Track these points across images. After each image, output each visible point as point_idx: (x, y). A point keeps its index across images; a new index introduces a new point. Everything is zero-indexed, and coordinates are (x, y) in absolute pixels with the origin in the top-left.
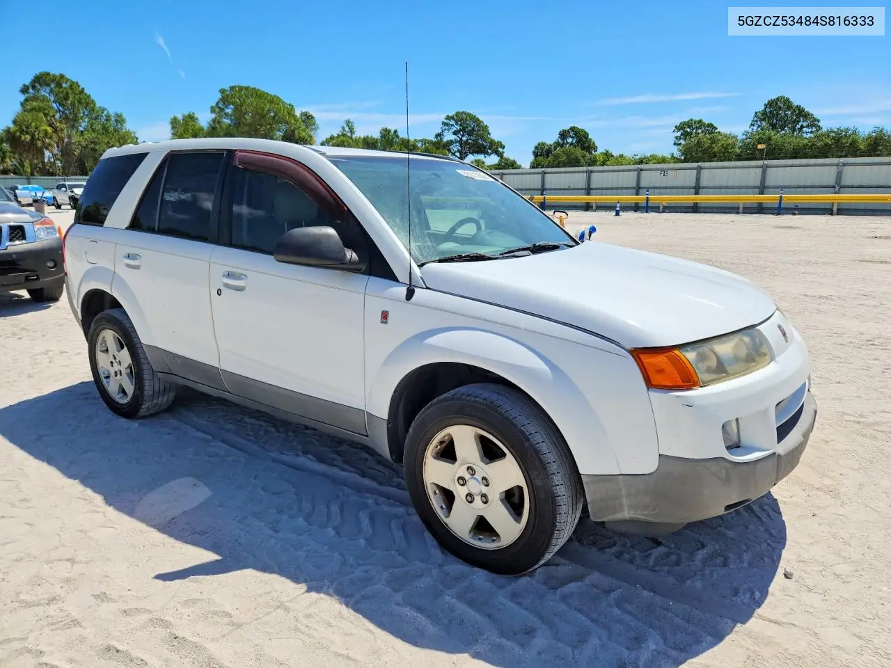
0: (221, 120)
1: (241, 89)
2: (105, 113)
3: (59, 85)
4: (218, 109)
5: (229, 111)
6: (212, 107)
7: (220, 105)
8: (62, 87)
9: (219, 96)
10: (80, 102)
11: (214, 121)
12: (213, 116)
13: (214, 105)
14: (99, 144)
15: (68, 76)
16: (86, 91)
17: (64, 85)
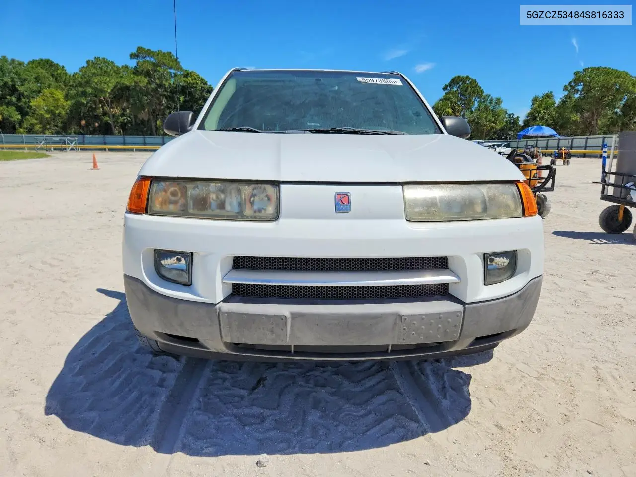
0: (572, 96)
1: (593, 69)
2: (490, 98)
3: (464, 83)
4: (571, 88)
5: (580, 88)
6: (565, 86)
7: (573, 84)
8: (465, 84)
9: (573, 77)
10: (474, 92)
11: (566, 97)
12: (566, 93)
13: (567, 84)
14: (481, 119)
15: (470, 76)
16: (479, 85)
17: (467, 82)
